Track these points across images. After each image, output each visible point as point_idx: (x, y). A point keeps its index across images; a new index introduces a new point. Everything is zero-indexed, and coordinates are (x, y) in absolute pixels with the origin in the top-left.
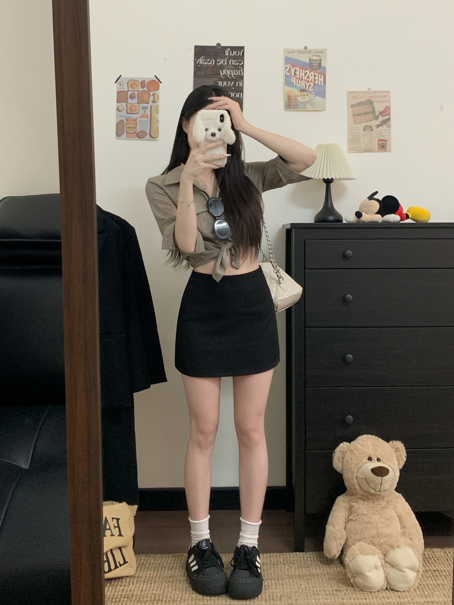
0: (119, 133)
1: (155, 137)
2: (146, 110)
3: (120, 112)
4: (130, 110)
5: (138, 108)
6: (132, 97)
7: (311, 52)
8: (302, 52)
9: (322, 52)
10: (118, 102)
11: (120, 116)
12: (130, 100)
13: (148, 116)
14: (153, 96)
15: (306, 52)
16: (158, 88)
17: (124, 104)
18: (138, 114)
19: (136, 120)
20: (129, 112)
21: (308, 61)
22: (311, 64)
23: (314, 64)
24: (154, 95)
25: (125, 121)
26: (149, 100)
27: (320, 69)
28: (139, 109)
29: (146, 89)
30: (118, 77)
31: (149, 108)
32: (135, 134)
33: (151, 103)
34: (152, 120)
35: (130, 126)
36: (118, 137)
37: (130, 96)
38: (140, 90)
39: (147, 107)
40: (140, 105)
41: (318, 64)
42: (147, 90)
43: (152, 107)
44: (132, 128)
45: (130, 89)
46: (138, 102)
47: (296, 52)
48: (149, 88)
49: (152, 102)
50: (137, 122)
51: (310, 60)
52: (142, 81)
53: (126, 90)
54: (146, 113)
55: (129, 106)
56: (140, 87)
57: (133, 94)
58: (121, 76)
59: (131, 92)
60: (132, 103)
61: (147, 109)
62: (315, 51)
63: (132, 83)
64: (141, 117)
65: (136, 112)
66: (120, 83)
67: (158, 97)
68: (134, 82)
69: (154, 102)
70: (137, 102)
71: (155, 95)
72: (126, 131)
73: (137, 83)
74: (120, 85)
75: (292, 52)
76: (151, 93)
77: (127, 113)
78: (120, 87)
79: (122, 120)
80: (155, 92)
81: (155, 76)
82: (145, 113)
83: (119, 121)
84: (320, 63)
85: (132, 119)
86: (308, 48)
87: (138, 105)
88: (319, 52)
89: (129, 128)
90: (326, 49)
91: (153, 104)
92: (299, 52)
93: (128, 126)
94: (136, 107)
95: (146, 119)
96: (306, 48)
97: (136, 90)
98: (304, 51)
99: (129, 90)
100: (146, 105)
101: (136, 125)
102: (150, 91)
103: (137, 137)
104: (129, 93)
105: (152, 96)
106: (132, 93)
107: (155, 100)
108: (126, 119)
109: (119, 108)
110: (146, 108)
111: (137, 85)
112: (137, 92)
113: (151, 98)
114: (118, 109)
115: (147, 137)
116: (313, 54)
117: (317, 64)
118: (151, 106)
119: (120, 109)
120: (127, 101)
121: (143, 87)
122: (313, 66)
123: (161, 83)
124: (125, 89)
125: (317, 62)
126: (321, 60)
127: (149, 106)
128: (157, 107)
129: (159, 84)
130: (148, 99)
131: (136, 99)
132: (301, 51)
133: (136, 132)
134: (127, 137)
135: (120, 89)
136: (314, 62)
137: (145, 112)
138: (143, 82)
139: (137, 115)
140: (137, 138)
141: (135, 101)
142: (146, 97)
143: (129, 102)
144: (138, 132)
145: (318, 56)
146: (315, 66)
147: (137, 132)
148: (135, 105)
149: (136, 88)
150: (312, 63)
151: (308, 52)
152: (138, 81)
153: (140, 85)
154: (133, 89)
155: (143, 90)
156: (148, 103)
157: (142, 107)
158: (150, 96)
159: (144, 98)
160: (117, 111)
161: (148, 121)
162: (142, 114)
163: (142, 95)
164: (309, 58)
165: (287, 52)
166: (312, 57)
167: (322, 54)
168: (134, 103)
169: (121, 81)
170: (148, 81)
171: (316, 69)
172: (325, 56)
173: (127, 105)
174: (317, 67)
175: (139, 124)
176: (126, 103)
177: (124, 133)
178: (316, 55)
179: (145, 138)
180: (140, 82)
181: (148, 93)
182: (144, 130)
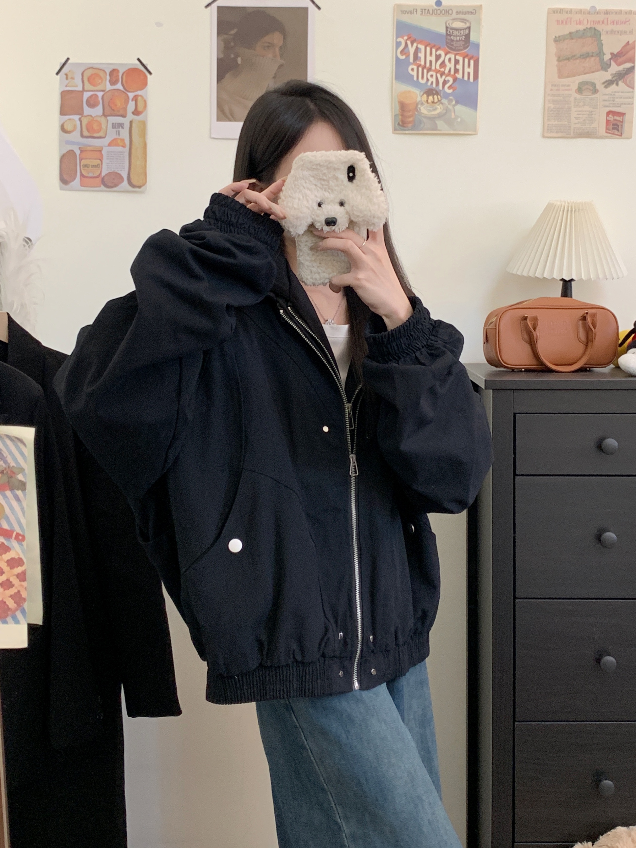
0: (66, 177)
1: (138, 184)
2: (120, 129)
3: (67, 135)
4: (88, 131)
5: (104, 126)
6: (92, 103)
7: (450, 12)
8: (431, 12)
9: (472, 13)
10: (63, 112)
11: (68, 142)
12: (87, 110)
13: (125, 144)
14: (134, 102)
15: (439, 12)
16: (144, 84)
17: (76, 117)
18: (104, 138)
19: (101, 151)
20: (86, 133)
21: (443, 31)
22: (449, 37)
23: (456, 36)
24: (135, 99)
25: (78, 152)
26: (125, 109)
27: (467, 47)
28: (107, 127)
29: (119, 86)
30: (63, 61)
31: (127, 126)
32: (99, 180)
33: (130, 116)
34: (133, 150)
35: (88, 163)
36: (64, 186)
37: (87, 101)
38: (107, 90)
39: (123, 124)
40: (108, 121)
41: (464, 37)
42: (121, 88)
43: (134, 125)
44: (93, 166)
45: (88, 86)
46: (104, 115)
47: (419, 12)
48: (125, 85)
49: (133, 113)
50: (102, 155)
51: (447, 28)
52: (114, 70)
53: (80, 88)
54: (121, 137)
55: (85, 121)
56: (108, 83)
57: (94, 97)
58: (68, 59)
59: (90, 94)
60: (91, 116)
61: (123, 128)
62: (459, 11)
63: (92, 75)
64: (110, 145)
65: (101, 134)
66: (66, 75)
67: (145, 102)
68: (96, 71)
69: (136, 112)
70: (101, 113)
71: (139, 98)
72: (82, 175)
73: (102, 74)
74: (67, 78)
75: (411, 12)
76: (131, 95)
77: (82, 136)
78: (67, 81)
79: (73, 151)
80: (139, 93)
81: (139, 60)
82: (117, 137)
83: (65, 151)
84: (468, 36)
85: (91, 148)
86: (443, 4)
87: (103, 118)
88: (467, 12)
89: (86, 166)
90: (481, 6)
91: (135, 117)
92: (426, 11)
93: (84, 162)
94: (100, 124)
95: (120, 149)
97: (99, 88)
98: (436, 9)
99: (86, 88)
100: (119, 120)
101: (101, 160)
102: (129, 92)
103: (102, 186)
104: (86, 95)
105: (132, 100)
106: (92, 95)
107: (140, 109)
108: (80, 148)
109: (65, 127)
110: (121, 125)
111: (101, 78)
112: (102, 93)
113: (131, 106)
114: (63, 129)
115: (123, 184)
116: (454, 15)
117: (462, 35)
118: (131, 122)
119: (68, 127)
120: (80, 112)
121: (113, 83)
122: (452, 41)
123: (150, 73)
124: (77, 86)
125: (462, 32)
126: (469, 28)
127: (126, 121)
128: (144, 124)
129: (146, 77)
130: (125, 106)
131: (100, 107)
132: (428, 10)
133: (100, 174)
134: (81, 186)
135: (66, 86)
136: (457, 33)
137: (119, 135)
138: (114, 72)
139: (103, 140)
140: (102, 188)
141: (98, 110)
142: (119, 103)
143: (86, 113)
144: (104, 177)
145: (463, 21)
146: (457, 41)
147: (103, 174)
148: (99, 119)
149: (99, 84)
150: (450, 35)
151: (443, 11)
152: (104, 71)
153: (108, 77)
154: (94, 86)
155: (114, 90)
156: (124, 116)
157: (113, 124)
158: (128, 102)
159: (116, 105)
160: (61, 132)
161: (125, 152)
162: (112, 139)
163: (111, 99)
164: (446, 23)
165: (401, 12)
166: (451, 22)
167: (472, 15)
168: (97, 116)
169: (70, 71)
170: (124, 70)
171: (459, 48)
172: (479, 21)
173: (82, 119)
174: (462, 43)
175: (107, 159)
176: (80, 116)
177: (76, 176)
178: (459, 19)
179: (119, 186)
180: (108, 73)
181: (124, 95)
182: (116, 171)
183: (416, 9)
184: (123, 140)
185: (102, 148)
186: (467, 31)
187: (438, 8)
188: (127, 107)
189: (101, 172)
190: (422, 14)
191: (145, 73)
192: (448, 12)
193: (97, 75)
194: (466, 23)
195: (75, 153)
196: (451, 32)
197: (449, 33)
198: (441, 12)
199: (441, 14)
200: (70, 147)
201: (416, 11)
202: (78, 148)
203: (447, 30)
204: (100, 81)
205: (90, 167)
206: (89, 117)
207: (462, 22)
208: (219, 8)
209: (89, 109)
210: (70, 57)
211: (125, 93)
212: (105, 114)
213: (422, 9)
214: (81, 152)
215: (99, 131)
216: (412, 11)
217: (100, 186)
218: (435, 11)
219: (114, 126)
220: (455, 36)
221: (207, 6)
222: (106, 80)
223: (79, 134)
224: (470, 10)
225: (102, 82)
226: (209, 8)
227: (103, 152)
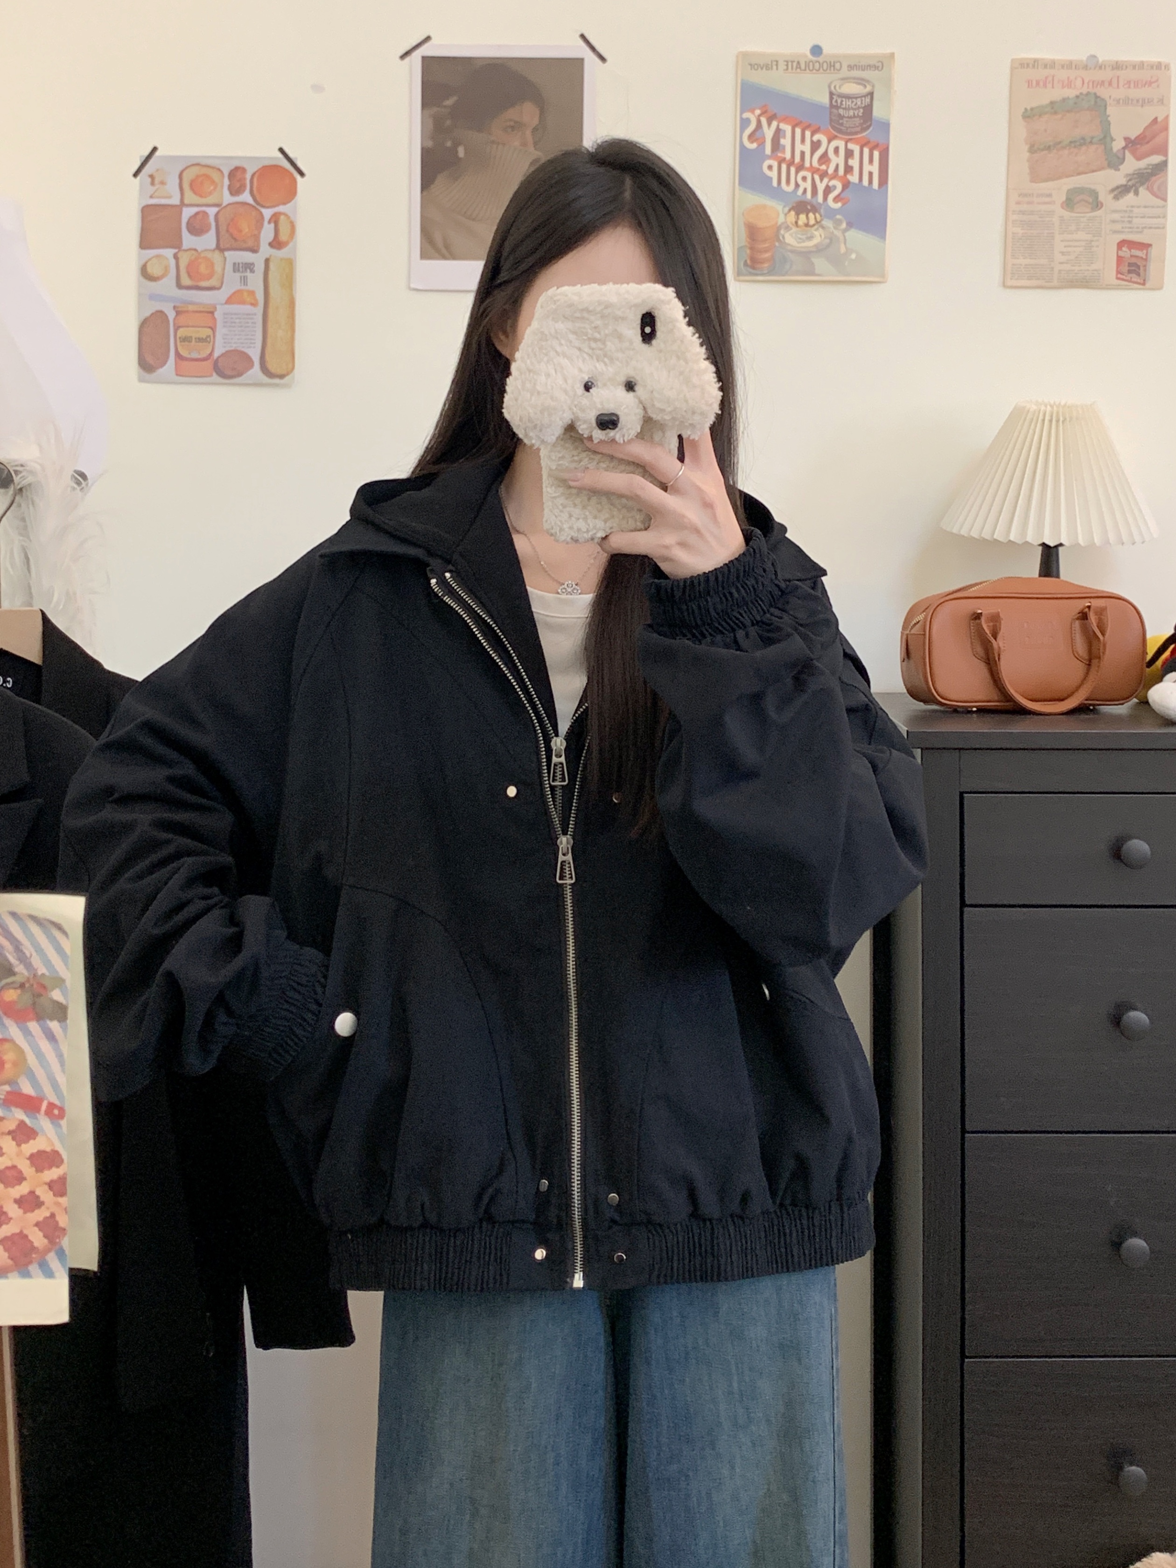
0: (150, 359)
1: (279, 371)
2: (248, 274)
3: (153, 284)
4: (190, 277)
5: (218, 268)
6: (197, 227)
7: (837, 66)
8: (803, 66)
9: (876, 68)
10: (145, 243)
11: (153, 297)
12: (188, 240)
13: (256, 300)
14: (272, 225)
15: (817, 66)
16: (292, 192)
17: (169, 253)
18: (219, 288)
19: (212, 313)
20: (186, 281)
21: (825, 100)
22: (835, 111)
23: (847, 109)
24: (275, 219)
25: (171, 315)
26: (257, 238)
27: (868, 127)
28: (224, 269)
29: (246, 197)
30: (147, 153)
31: (260, 267)
32: (209, 364)
33: (265, 250)
34: (271, 311)
35: (189, 335)
36: (147, 376)
37: (188, 223)
38: (224, 204)
39: (253, 264)
40: (225, 259)
41: (861, 110)
42: (250, 200)
43: (272, 266)
44: (200, 340)
45: (190, 197)
46: (218, 247)
47: (782, 66)
48: (257, 195)
49: (271, 245)
50: (215, 319)
51: (831, 94)
52: (237, 169)
53: (176, 201)
54: (250, 287)
55: (184, 259)
56: (226, 192)
57: (200, 217)
58: (155, 149)
59: (194, 210)
60: (195, 250)
61: (252, 271)
62: (852, 64)
63: (198, 177)
64: (229, 301)
65: (213, 282)
66: (152, 177)
67: (293, 225)
68: (204, 171)
69: (277, 244)
70: (214, 246)
71: (282, 217)
72: (178, 355)
73: (215, 176)
74: (153, 184)
75: (768, 67)
76: (267, 213)
77: (179, 286)
78: (152, 189)
79: (161, 312)
80: (281, 209)
81: (281, 150)
82: (243, 287)
83: (147, 314)
84: (869, 109)
85: (195, 308)
86: (826, 50)
87: (217, 252)
88: (869, 67)
89: (186, 339)
90: (892, 55)
91: (274, 252)
92: (794, 65)
93: (181, 332)
94: (212, 265)
95: (247, 308)
96: (817, 50)
97: (210, 200)
98: (812, 61)
99: (186, 201)
100: (246, 257)
101: (213, 329)
102: (263, 207)
103: (214, 374)
104: (187, 213)
105: (269, 222)
106: (197, 214)
107: (283, 237)
108: (174, 307)
109: (149, 269)
110: (250, 267)
111: (213, 182)
112: (215, 210)
113: (267, 233)
114: (144, 273)
115: (250, 372)
116: (845, 72)
117: (859, 108)
118: (267, 261)
119: (154, 270)
120: (176, 243)
121: (235, 191)
122: (841, 117)
123: (302, 174)
124: (170, 197)
125: (859, 102)
126: (871, 94)
127: (258, 260)
128: (290, 264)
129: (294, 181)
130: (256, 232)
131: (212, 234)
132: (798, 63)
133: (211, 354)
134: (177, 375)
135: (151, 197)
136: (849, 103)
137: (246, 284)
138: (236, 173)
139: (216, 292)
140: (215, 378)
141: (209, 240)
142: (245, 228)
143: (185, 245)
144: (219, 357)
145: (862, 81)
146: (848, 117)
147: (216, 354)
148: (209, 255)
149: (210, 193)
150: (837, 107)
151: (825, 65)
152: (219, 170)
153: (226, 182)
154: (201, 196)
155: (237, 203)
156: (254, 250)
157: (234, 264)
158: (262, 225)
159: (240, 231)
160: (142, 279)
161: (255, 314)
162: (232, 291)
163: (232, 220)
164: (829, 87)
165: (749, 67)
166: (838, 83)
167: (877, 71)
168: (206, 250)
169: (157, 170)
170: (255, 169)
171: (853, 130)
172: (888, 83)
173: (179, 255)
174: (857, 121)
175: (224, 326)
176: (176, 251)
177: (168, 357)
178: (854, 78)
179: (245, 376)
180: (226, 174)
181: (254, 213)
182: (240, 349)
183: (777, 62)
184: (252, 293)
185: (215, 308)
186: (868, 100)
187: (814, 59)
188: (260, 233)
189: (213, 349)
190: (787, 69)
191: (292, 175)
192: (834, 66)
193: (207, 176)
194: (865, 86)
195: (166, 315)
196: (839, 101)
197: (834, 103)
198: (821, 65)
199: (821, 70)
200: (157, 306)
201: (777, 65)
202: (172, 308)
203: (831, 99)
204: (212, 188)
205: (194, 340)
206: (193, 252)
207: (858, 84)
208: (424, 58)
209: (192, 237)
210: (158, 146)
211: (258, 210)
212: (222, 246)
213: (787, 62)
214: (178, 313)
215: (210, 277)
216: (770, 64)
217: (211, 376)
218: (811, 64)
219: (236, 268)
220: (845, 109)
221: (403, 57)
222: (222, 186)
223: (174, 281)
224: (871, 63)
225: (215, 189)
226: (407, 60)
227: (216, 314)
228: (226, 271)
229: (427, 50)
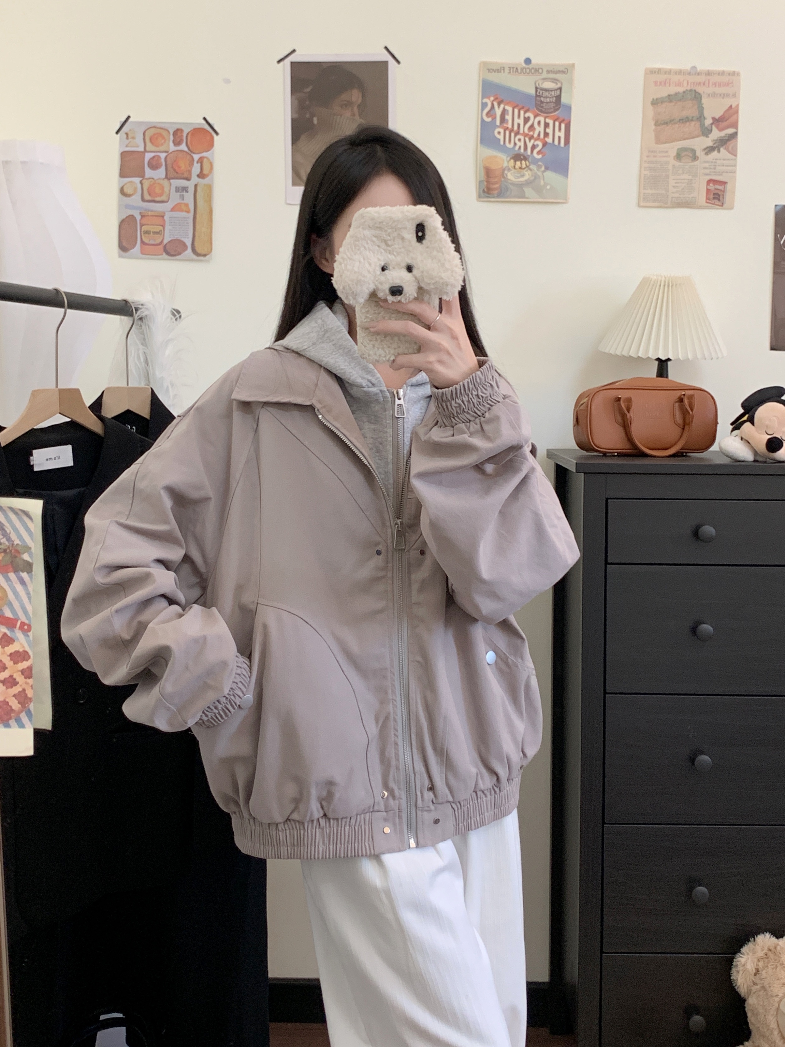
0: (124, 244)
1: (203, 253)
2: (184, 193)
3: (127, 199)
4: (150, 194)
5: (166, 190)
6: (154, 165)
7: (540, 71)
8: (519, 71)
9: (563, 72)
10: (122, 174)
11: (128, 207)
12: (149, 172)
13: (189, 210)
14: (199, 164)
15: (528, 71)
16: (211, 145)
17: (137, 180)
18: (167, 202)
19: (163, 217)
20: (147, 197)
21: (533, 92)
22: (538, 98)
23: (546, 97)
24: (201, 161)
25: (138, 217)
26: (190, 172)
27: (558, 109)
29: (183, 147)
30: (124, 119)
31: (191, 190)
32: (161, 247)
33: (195, 179)
34: (198, 215)
35: (149, 229)
36: (123, 254)
37: (149, 162)
38: (170, 151)
39: (188, 187)
40: (171, 184)
41: (554, 98)
42: (186, 149)
43: (199, 189)
44: (155, 233)
45: (150, 147)
46: (167, 178)
47: (507, 70)
48: (190, 146)
49: (198, 176)
50: (164, 220)
51: (536, 88)
52: (178, 130)
53: (141, 149)
54: (185, 201)
55: (146, 184)
56: (171, 144)
57: (156, 158)
58: (129, 117)
59: (152, 155)
60: (153, 179)
61: (187, 192)
62: (549, 70)
63: (154, 134)
64: (173, 210)
65: (164, 198)
66: (127, 134)
67: (211, 165)
68: (159, 131)
69: (201, 175)
70: (164, 176)
71: (205, 160)
72: (142, 242)
73: (164, 133)
74: (127, 138)
75: (498, 71)
76: (196, 157)
77: (143, 200)
78: (127, 141)
79: (132, 216)
80: (204, 154)
81: (205, 119)
82: (182, 202)
83: (125, 217)
84: (559, 98)
85: (152, 213)
86: (533, 62)
87: (166, 180)
88: (558, 72)
89: (147, 232)
90: (573, 65)
91: (200, 181)
92: (514, 70)
93: (144, 228)
94: (163, 187)
95: (184, 214)
96: (528, 61)
97: (162, 148)
99: (148, 149)
100: (183, 183)
101: (163, 226)
102: (194, 153)
103: (164, 254)
104: (148, 156)
105: (197, 162)
106: (154, 157)
107: (205, 172)
108: (140, 213)
109: (125, 190)
110: (185, 189)
111: (164, 138)
112: (165, 155)
113: (196, 169)
114: (122, 192)
115: (186, 253)
116: (545, 75)
117: (553, 97)
118: (196, 186)
119: (128, 190)
120: (141, 174)
121: (177, 143)
122: (542, 102)
123: (217, 133)
124: (138, 147)
125: (553, 93)
126: (560, 89)
127: (190, 185)
128: (209, 189)
129: (212, 137)
130: (189, 168)
131: (163, 169)
132: (517, 69)
133: (162, 242)
134: (142, 254)
135: (127, 146)
136: (546, 94)
137: (183, 199)
138: (178, 132)
139: (165, 204)
141: (161, 173)
142: (183, 166)
143: (147, 176)
144: (166, 244)
145: (555, 81)
146: (547, 103)
147: (165, 241)
148: (161, 182)
149: (162, 145)
150: (540, 96)
151: (533, 71)
152: (168, 131)
153: (172, 138)
154: (157, 146)
155: (177, 151)
156: (188, 179)
157: (176, 187)
158: (193, 164)
159: (180, 167)
160: (121, 196)
161: (188, 218)
162: (176, 203)
163: (175, 161)
164: (535, 84)
165: (487, 71)
166: (540, 82)
167: (564, 75)
168: (159, 179)
169: (130, 130)
170: (189, 130)
171: (549, 111)
172: (571, 82)
173: (144, 181)
174: (552, 105)
175: (170, 225)
176: (141, 179)
177: (136, 243)
178: (550, 79)
179: (182, 254)
180: (172, 133)
181: (188, 157)
182: (179, 239)
183: (504, 68)
184: (187, 205)
185: (165, 213)
186: (558, 92)
187: (526, 66)
188: (191, 169)
189: (163, 239)
190: (510, 73)
191: (211, 134)
192: (538, 71)
193: (160, 135)
194: (557, 84)
195: (135, 218)
196: (541, 93)
197: (538, 94)
198: (531, 70)
199: (531, 74)
200: (130, 212)
201: (504, 70)
202: (139, 214)
203: (536, 91)
204: (163, 141)
205: (152, 233)
206: (151, 180)
207: (553, 82)
208: (292, 63)
209: (151, 171)
210: (131, 115)
211: (190, 155)
213: (510, 68)
214: (143, 216)
215: (161, 195)
216: (500, 70)
217: (162, 254)
218: (524, 69)
219: (177, 189)
220: (544, 97)
221: (279, 62)
222: (169, 141)
223: (140, 198)
224: (561, 69)
225: (165, 142)
226: (282, 63)
227: (165, 218)
228: (171, 191)
229: (292, 58)
